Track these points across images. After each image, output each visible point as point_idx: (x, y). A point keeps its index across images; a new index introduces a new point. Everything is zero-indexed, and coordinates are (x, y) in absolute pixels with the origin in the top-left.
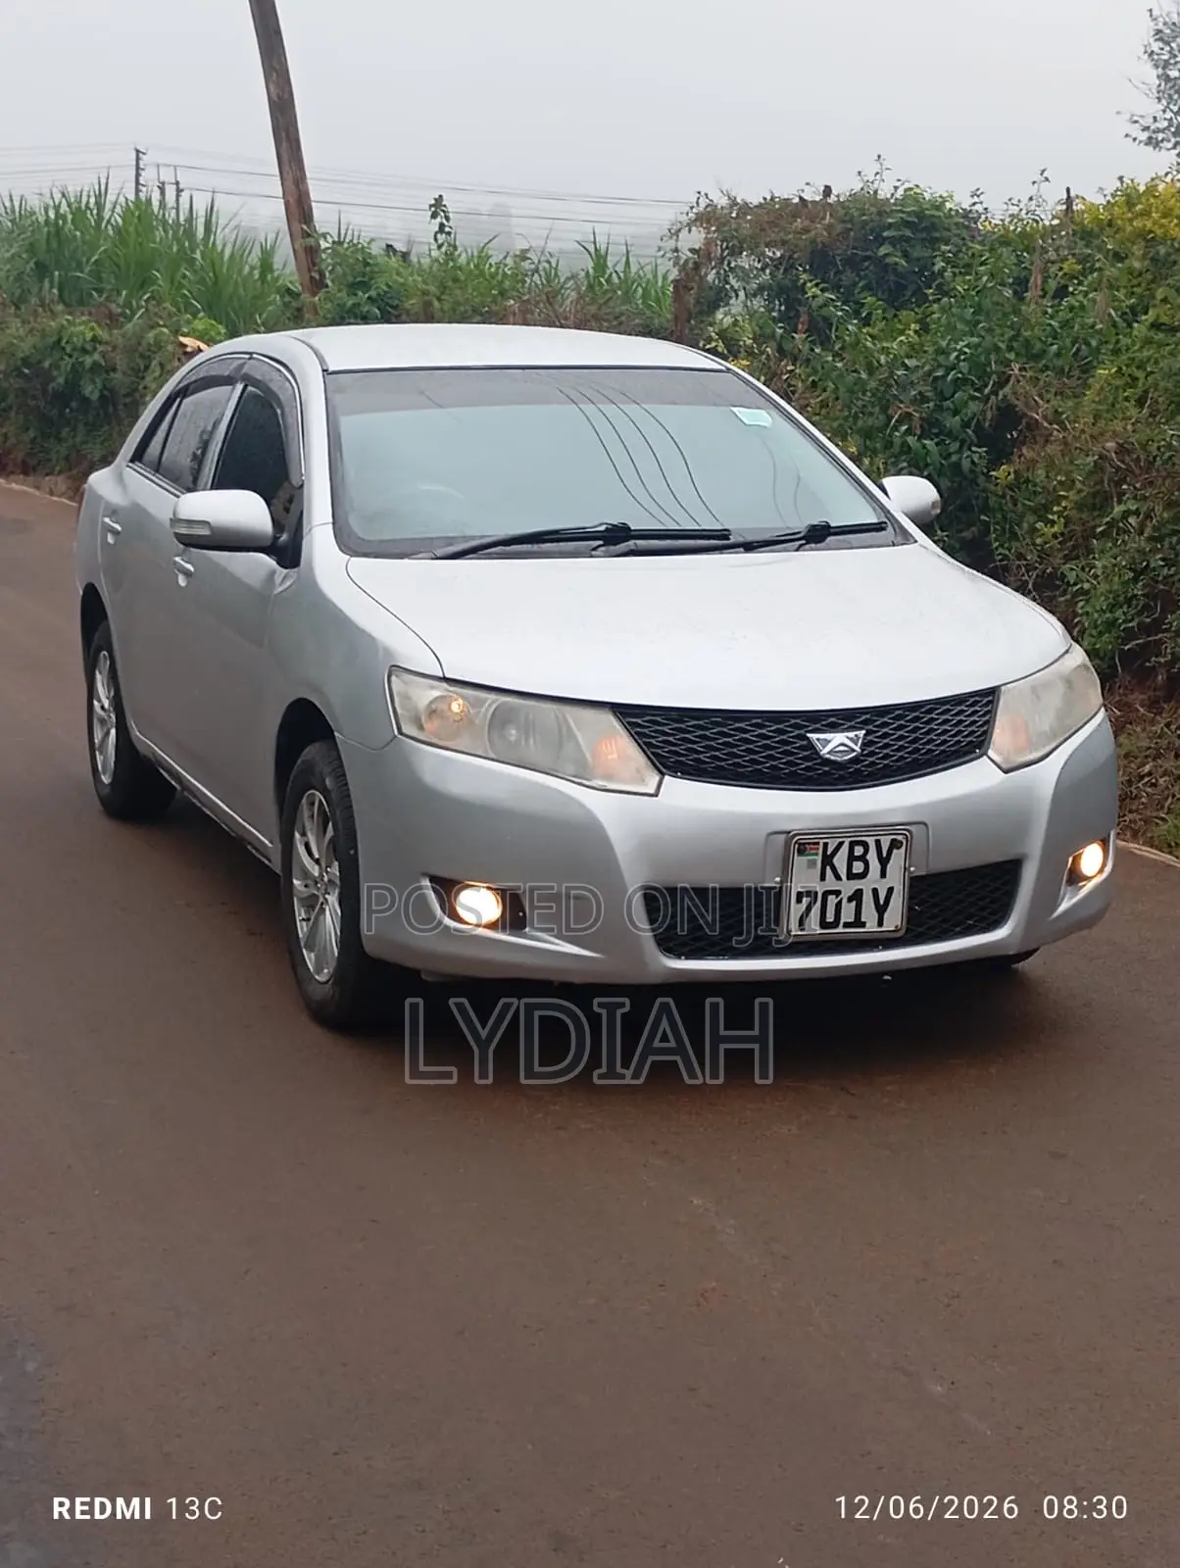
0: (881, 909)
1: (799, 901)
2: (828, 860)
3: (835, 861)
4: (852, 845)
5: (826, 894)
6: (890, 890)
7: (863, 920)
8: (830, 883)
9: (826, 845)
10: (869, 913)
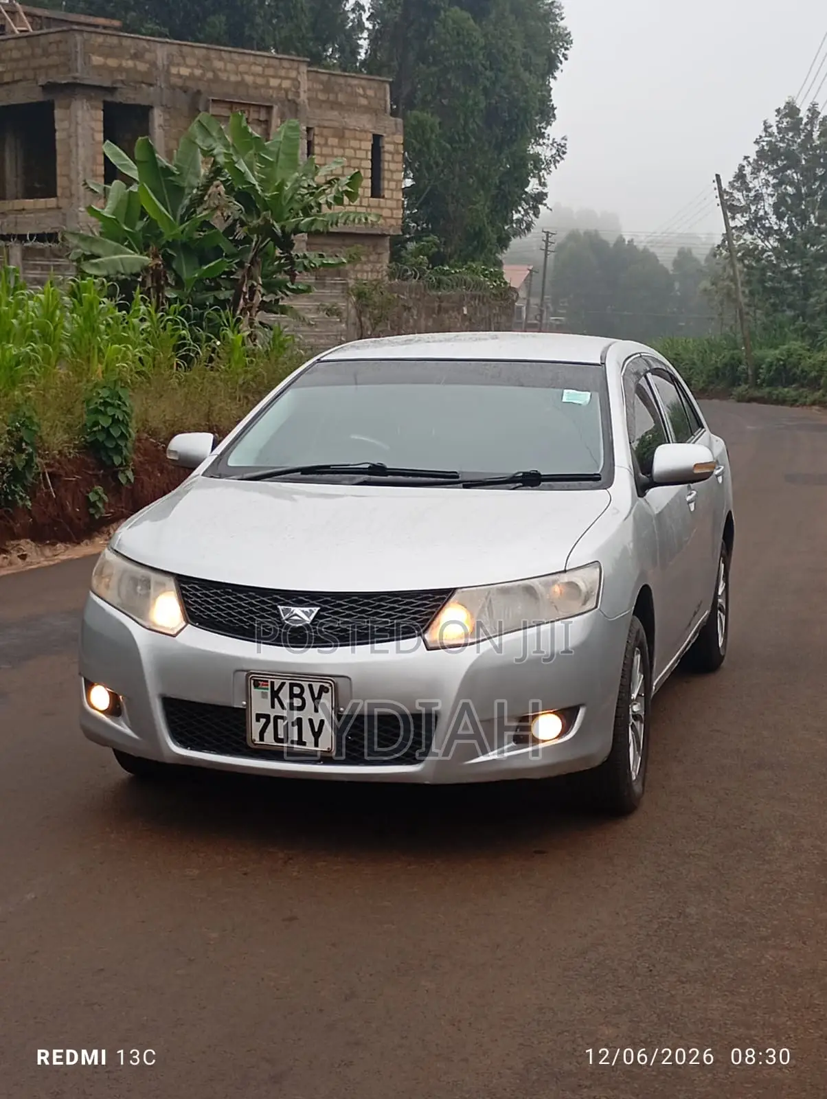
0: (317, 735)
1: (258, 720)
2: (275, 694)
3: (280, 695)
4: (292, 686)
5: (276, 718)
6: (322, 722)
7: (304, 740)
8: (278, 711)
9: (272, 683)
10: (308, 736)
